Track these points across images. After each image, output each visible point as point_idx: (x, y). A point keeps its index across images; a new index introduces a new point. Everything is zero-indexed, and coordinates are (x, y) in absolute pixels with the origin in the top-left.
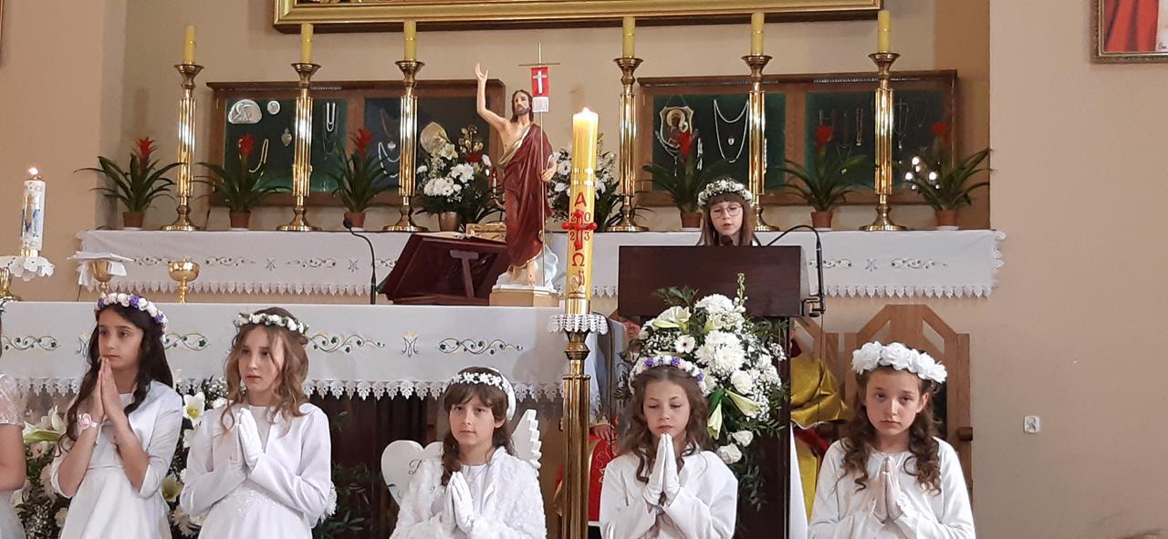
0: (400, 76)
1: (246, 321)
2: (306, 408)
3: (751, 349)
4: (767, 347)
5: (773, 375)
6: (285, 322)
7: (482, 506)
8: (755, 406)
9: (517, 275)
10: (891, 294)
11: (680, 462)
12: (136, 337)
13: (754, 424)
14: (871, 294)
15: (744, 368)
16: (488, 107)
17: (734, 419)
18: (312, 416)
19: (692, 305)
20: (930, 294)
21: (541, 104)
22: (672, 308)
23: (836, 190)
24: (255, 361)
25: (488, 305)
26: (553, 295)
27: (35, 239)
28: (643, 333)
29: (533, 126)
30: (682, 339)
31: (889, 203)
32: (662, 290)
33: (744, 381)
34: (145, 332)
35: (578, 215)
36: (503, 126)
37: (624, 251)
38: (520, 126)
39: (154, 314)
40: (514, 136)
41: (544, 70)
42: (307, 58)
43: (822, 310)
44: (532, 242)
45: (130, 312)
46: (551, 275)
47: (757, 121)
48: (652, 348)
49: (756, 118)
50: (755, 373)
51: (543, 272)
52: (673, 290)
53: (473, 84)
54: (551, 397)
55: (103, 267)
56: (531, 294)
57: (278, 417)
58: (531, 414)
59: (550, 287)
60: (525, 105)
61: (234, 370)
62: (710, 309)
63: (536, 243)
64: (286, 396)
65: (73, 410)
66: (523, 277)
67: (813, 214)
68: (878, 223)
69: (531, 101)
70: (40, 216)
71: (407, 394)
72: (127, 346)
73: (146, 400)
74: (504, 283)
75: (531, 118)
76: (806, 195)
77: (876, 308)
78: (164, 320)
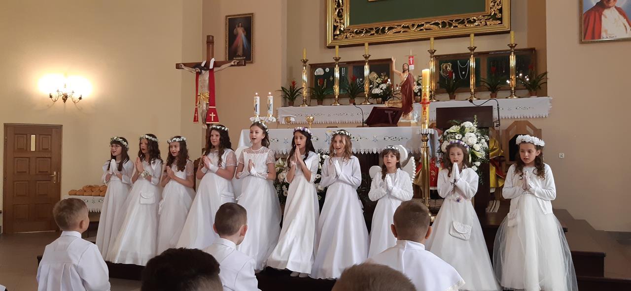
0: (364, 59)
1: (334, 133)
2: (353, 157)
3: (479, 137)
4: (483, 136)
5: (486, 145)
6: (345, 133)
7: (395, 184)
8: (481, 155)
9: (405, 117)
10: (516, 117)
11: (460, 171)
12: (305, 139)
13: (481, 160)
14: (510, 118)
15: (477, 143)
16: (396, 69)
17: (475, 158)
18: (354, 160)
19: (460, 125)
20: (528, 117)
21: (412, 67)
22: (454, 126)
23: (498, 86)
24: (338, 144)
25: (397, 126)
26: (416, 123)
27: (271, 112)
28: (445, 134)
29: (409, 74)
30: (458, 135)
31: (515, 89)
32: (450, 121)
33: (477, 147)
34: (307, 137)
35: (424, 100)
36: (400, 74)
37: (438, 110)
38: (405, 74)
39: (309, 133)
40: (404, 77)
41: (412, 57)
42: (337, 56)
43: (499, 125)
44: (409, 109)
45: (303, 132)
46: (416, 117)
47: (472, 65)
48: (448, 138)
49: (472, 64)
50: (480, 145)
51: (414, 116)
52: (454, 121)
54: (417, 152)
55: (288, 119)
56: (410, 123)
57: (345, 160)
58: (413, 158)
59: (416, 121)
60: (407, 68)
61: (332, 147)
62: (466, 126)
63: (411, 108)
64: (347, 154)
65: (289, 159)
66: (407, 118)
67: (491, 94)
68: (511, 96)
69: (408, 66)
70: (272, 106)
71: (375, 152)
72: (302, 142)
73: (309, 157)
74: (402, 120)
75: (409, 71)
76: (488, 88)
77: (511, 122)
78: (312, 134)
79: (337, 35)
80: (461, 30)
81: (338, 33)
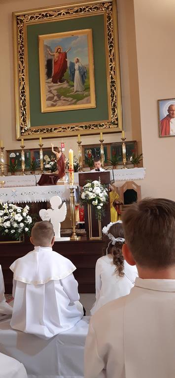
0: (39, 147)
3: (102, 189)
4: (105, 189)
5: (106, 194)
8: (103, 199)
10: (127, 180)
13: (103, 202)
14: (123, 180)
16: (54, 151)
17: (99, 201)
19: (91, 183)
20: (133, 179)
22: (88, 183)
23: (117, 162)
25: (56, 185)
28: (83, 188)
29: (62, 153)
30: (90, 188)
31: (125, 164)
33: (101, 195)
35: (71, 168)
36: (57, 154)
38: (60, 153)
40: (59, 155)
41: (63, 144)
42: (23, 145)
43: (114, 182)
48: (85, 191)
50: (103, 193)
52: (88, 180)
53: (51, 148)
56: (64, 183)
59: (67, 181)
62: (94, 183)
63: (64, 174)
66: (62, 180)
67: (113, 167)
68: (124, 168)
69: (61, 149)
71: (43, 201)
74: (59, 181)
76: (112, 164)
79: (23, 133)
80: (95, 130)
81: (24, 131)
